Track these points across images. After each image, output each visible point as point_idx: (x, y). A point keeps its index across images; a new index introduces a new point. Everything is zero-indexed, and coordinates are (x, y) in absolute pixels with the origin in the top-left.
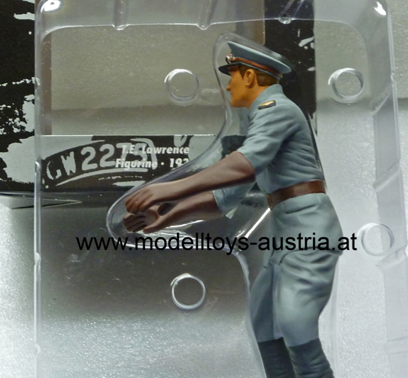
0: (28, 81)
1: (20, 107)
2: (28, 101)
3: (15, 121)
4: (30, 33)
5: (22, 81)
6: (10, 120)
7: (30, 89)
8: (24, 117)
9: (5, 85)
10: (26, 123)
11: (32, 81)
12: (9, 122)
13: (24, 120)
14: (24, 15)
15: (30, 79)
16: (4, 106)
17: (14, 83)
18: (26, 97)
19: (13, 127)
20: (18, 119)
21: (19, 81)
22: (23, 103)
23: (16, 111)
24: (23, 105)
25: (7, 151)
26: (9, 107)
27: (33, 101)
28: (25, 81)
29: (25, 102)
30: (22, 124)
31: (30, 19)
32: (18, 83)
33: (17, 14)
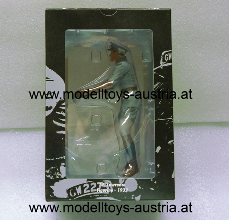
0: (62, 158)
2: (62, 166)
4: (63, 139)
5: (60, 158)
6: (55, 173)
7: (64, 161)
8: (61, 172)
9: (53, 159)
10: (61, 174)
12: (55, 174)
14: (60, 132)
15: (63, 157)
16: (53, 168)
17: (56, 159)
18: (61, 164)
19: (56, 176)
20: (58, 173)
21: (59, 158)
22: (60, 166)
23: (58, 170)
24: (60, 167)
25: (54, 185)
26: (55, 168)
27: (65, 166)
28: (61, 158)
29: (61, 166)
30: (60, 174)
31: (63, 133)
32: (58, 158)
33: (58, 131)
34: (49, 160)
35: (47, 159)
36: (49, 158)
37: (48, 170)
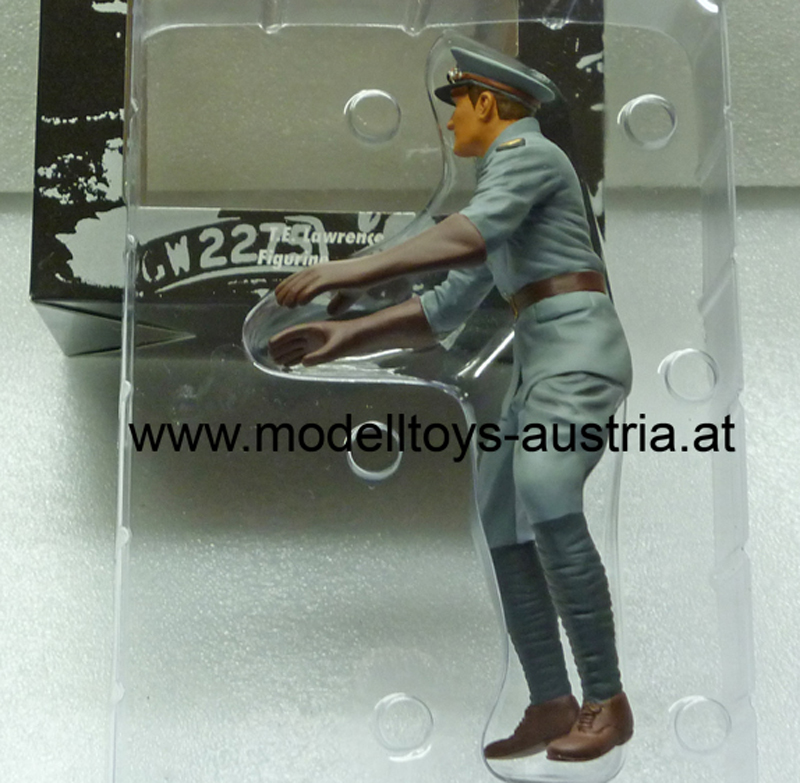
0: (113, 116)
1: (98, 159)
2: (112, 149)
3: (89, 181)
4: (118, 35)
5: (103, 116)
6: (81, 180)
7: (117, 129)
8: (104, 175)
9: (73, 121)
10: (108, 186)
11: (119, 116)
12: (79, 183)
13: (104, 181)
14: (107, 4)
15: (116, 111)
16: (71, 156)
17: (89, 118)
18: (108, 142)
19: (86, 192)
20: (93, 179)
21: (98, 115)
22: (104, 152)
23: (92, 165)
24: (104, 156)
25: (74, 232)
26: (80, 158)
27: (121, 150)
28: (108, 116)
29: (106, 150)
30: (101, 187)
31: (119, 11)
32: (96, 118)
33: (97, 2)
34: (57, 121)
35: (49, 121)
36: (55, 117)
37: (49, 166)
